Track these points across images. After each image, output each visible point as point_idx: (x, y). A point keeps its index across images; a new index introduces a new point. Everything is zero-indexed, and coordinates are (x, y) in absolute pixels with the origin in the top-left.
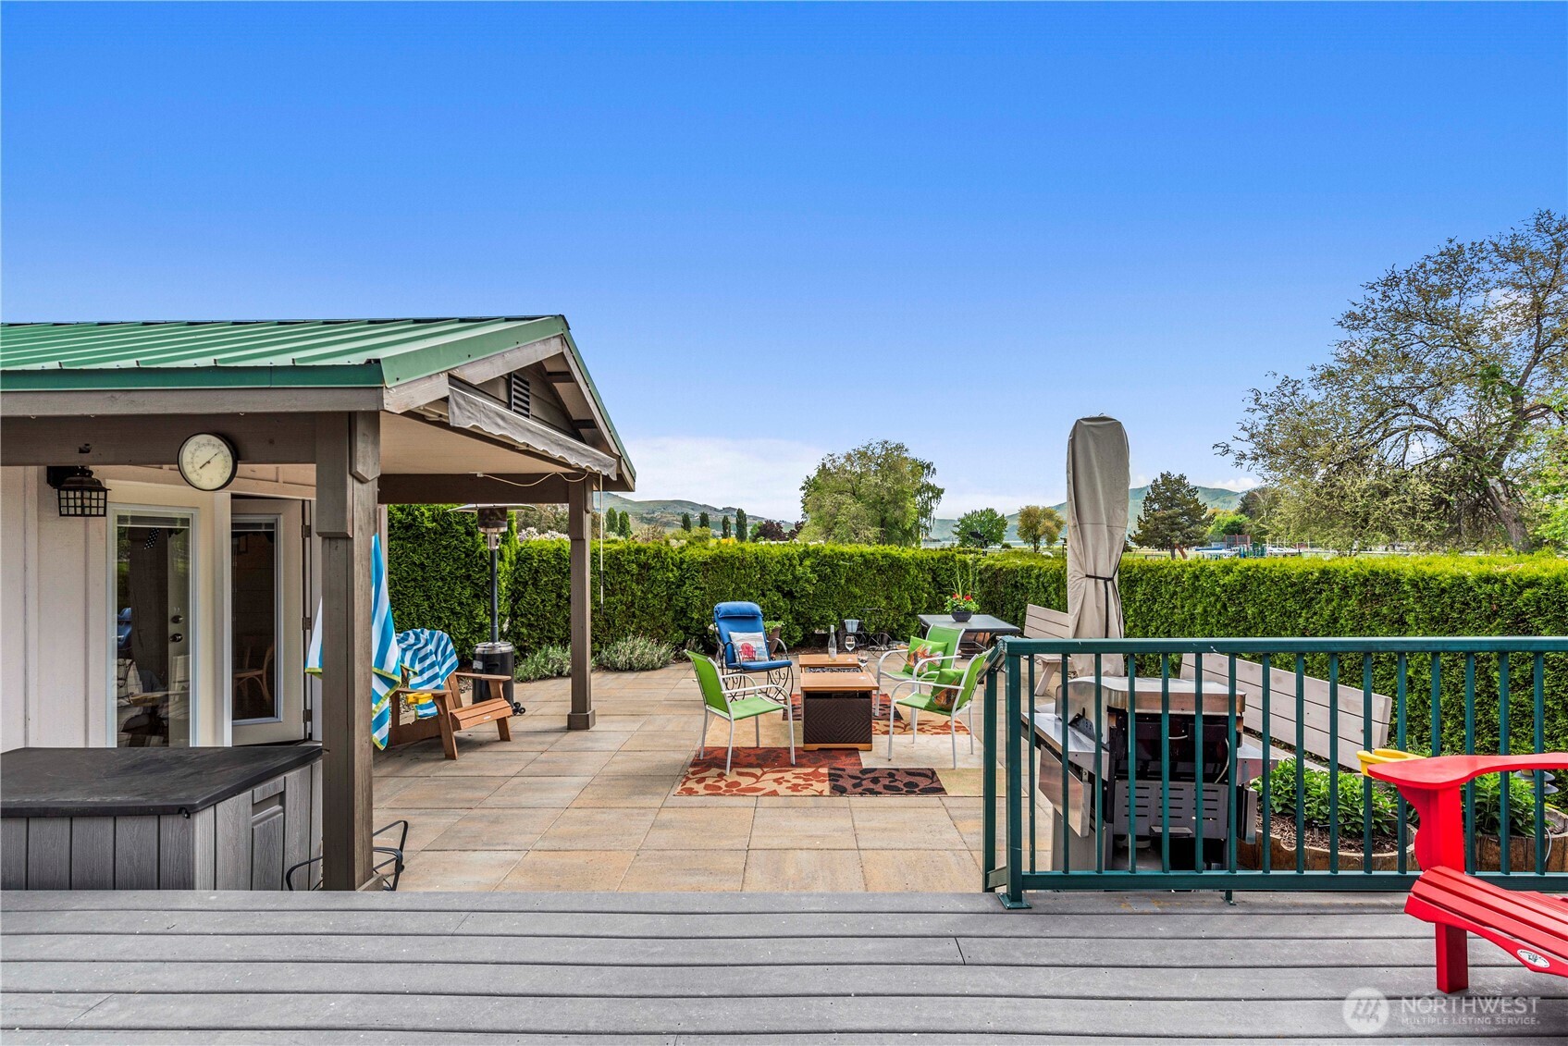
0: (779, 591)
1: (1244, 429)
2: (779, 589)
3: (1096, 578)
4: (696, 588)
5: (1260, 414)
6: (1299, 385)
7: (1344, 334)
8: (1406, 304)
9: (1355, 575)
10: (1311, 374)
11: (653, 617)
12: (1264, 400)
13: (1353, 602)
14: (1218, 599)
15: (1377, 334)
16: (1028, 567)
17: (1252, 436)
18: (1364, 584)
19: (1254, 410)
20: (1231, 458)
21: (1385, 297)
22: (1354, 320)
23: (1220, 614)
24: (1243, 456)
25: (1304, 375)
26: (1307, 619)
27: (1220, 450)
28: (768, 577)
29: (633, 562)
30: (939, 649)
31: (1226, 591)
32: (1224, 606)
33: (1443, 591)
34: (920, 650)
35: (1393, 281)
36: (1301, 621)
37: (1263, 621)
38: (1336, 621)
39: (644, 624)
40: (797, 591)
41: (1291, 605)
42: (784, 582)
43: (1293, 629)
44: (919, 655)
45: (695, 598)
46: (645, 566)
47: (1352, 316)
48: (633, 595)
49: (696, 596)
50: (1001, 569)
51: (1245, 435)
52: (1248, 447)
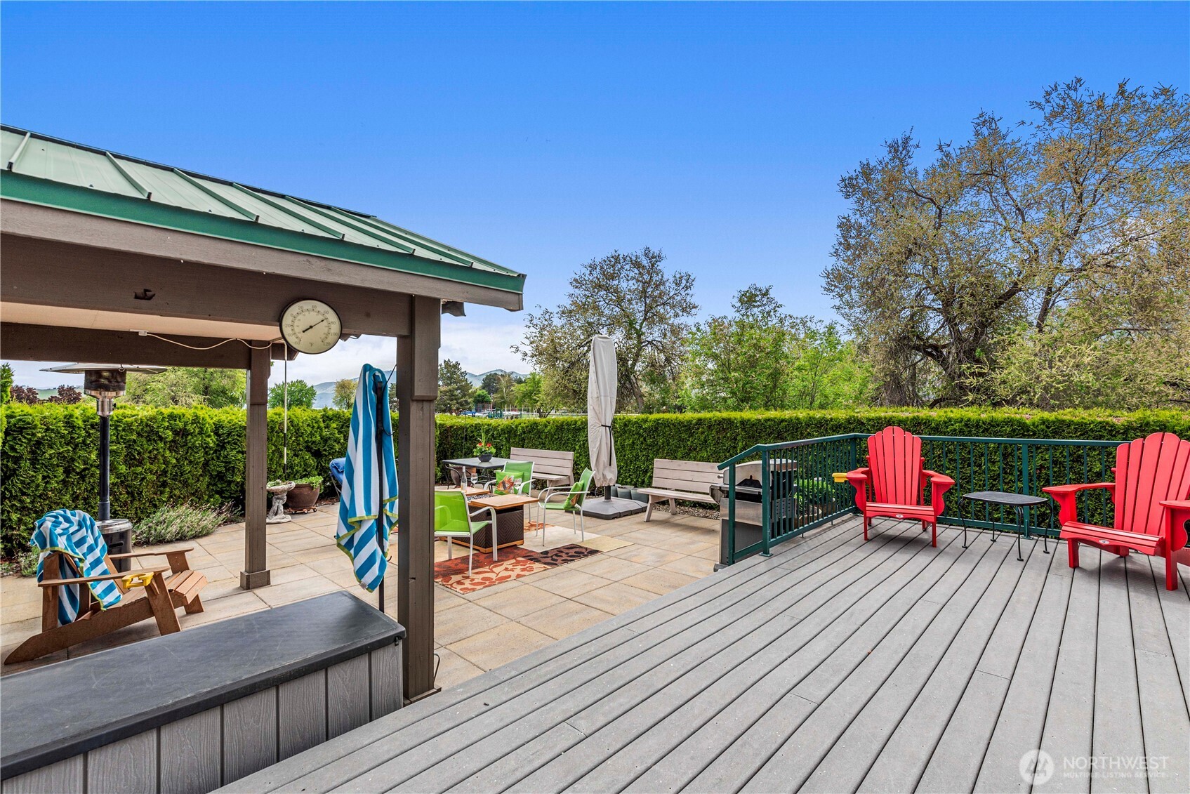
0: (308, 451)
1: (526, 338)
2: (308, 449)
3: (606, 426)
4: (238, 452)
5: (532, 329)
6: (552, 315)
7: (572, 290)
8: (599, 279)
9: (715, 421)
10: (558, 310)
11: (185, 484)
12: (535, 322)
13: (714, 432)
14: (641, 436)
15: (587, 293)
16: (476, 424)
17: (531, 343)
18: (719, 424)
19: (529, 327)
20: (519, 355)
21: (591, 274)
22: (577, 283)
23: (642, 443)
24: (526, 354)
25: (555, 310)
26: (692, 442)
27: (514, 349)
28: (301, 439)
29: (168, 428)
30: (519, 477)
31: (645, 431)
32: (645, 439)
33: (753, 425)
34: (506, 479)
35: (593, 267)
36: (689, 443)
37: (668, 444)
38: (706, 441)
39: (177, 492)
40: (325, 450)
41: (684, 436)
42: (314, 442)
43: (684, 446)
44: (506, 482)
45: (237, 461)
46: (183, 433)
47: (576, 280)
48: (166, 462)
49: (239, 460)
50: (451, 427)
51: (527, 342)
52: (529, 350)
